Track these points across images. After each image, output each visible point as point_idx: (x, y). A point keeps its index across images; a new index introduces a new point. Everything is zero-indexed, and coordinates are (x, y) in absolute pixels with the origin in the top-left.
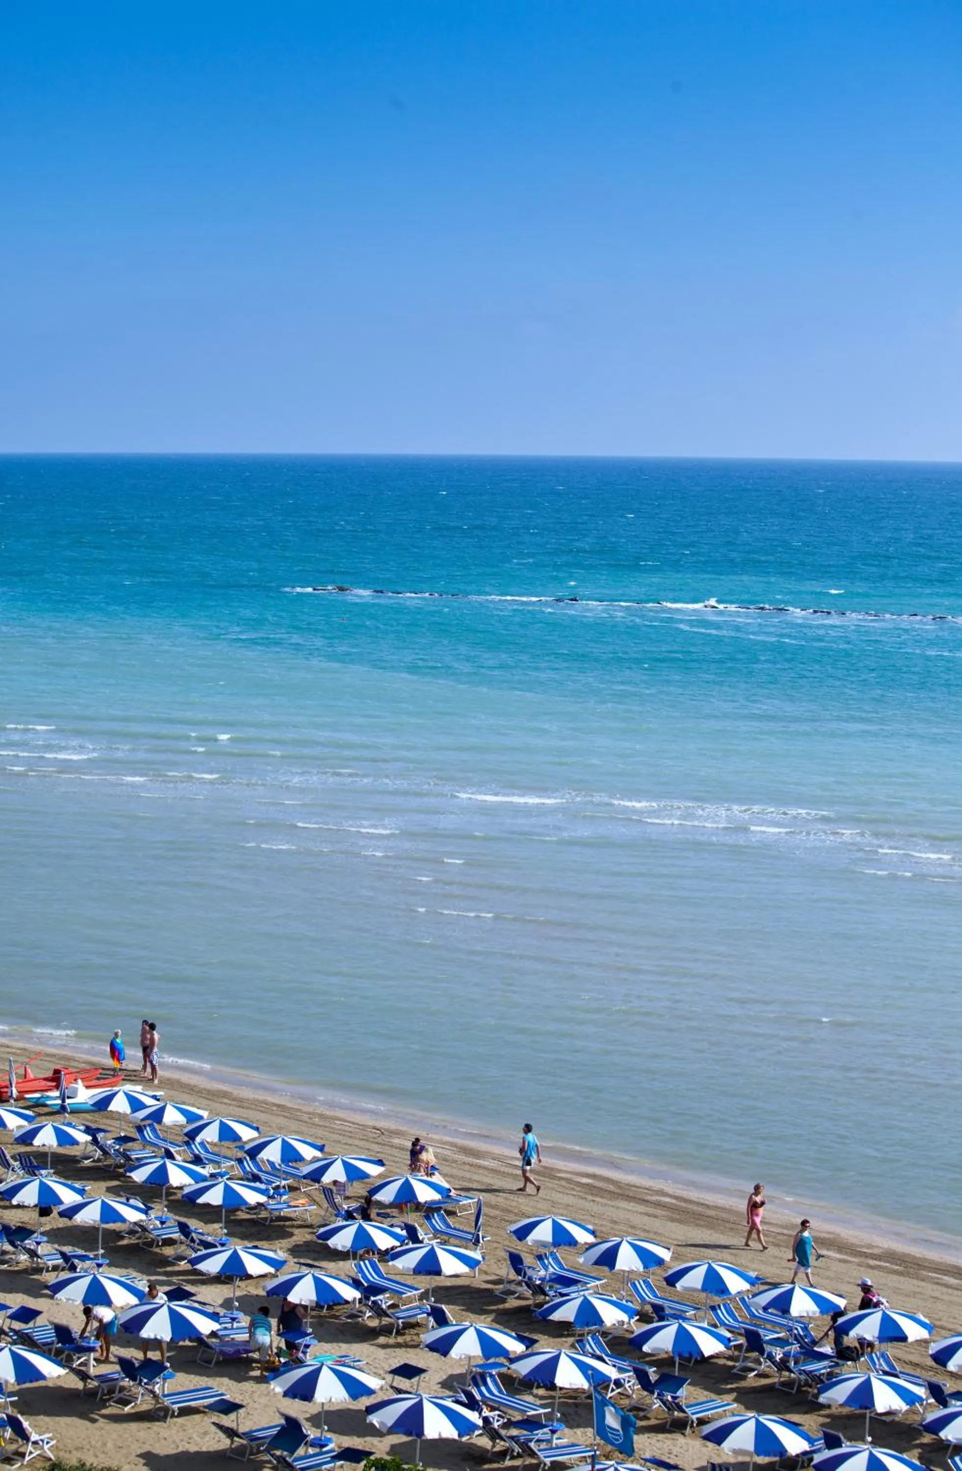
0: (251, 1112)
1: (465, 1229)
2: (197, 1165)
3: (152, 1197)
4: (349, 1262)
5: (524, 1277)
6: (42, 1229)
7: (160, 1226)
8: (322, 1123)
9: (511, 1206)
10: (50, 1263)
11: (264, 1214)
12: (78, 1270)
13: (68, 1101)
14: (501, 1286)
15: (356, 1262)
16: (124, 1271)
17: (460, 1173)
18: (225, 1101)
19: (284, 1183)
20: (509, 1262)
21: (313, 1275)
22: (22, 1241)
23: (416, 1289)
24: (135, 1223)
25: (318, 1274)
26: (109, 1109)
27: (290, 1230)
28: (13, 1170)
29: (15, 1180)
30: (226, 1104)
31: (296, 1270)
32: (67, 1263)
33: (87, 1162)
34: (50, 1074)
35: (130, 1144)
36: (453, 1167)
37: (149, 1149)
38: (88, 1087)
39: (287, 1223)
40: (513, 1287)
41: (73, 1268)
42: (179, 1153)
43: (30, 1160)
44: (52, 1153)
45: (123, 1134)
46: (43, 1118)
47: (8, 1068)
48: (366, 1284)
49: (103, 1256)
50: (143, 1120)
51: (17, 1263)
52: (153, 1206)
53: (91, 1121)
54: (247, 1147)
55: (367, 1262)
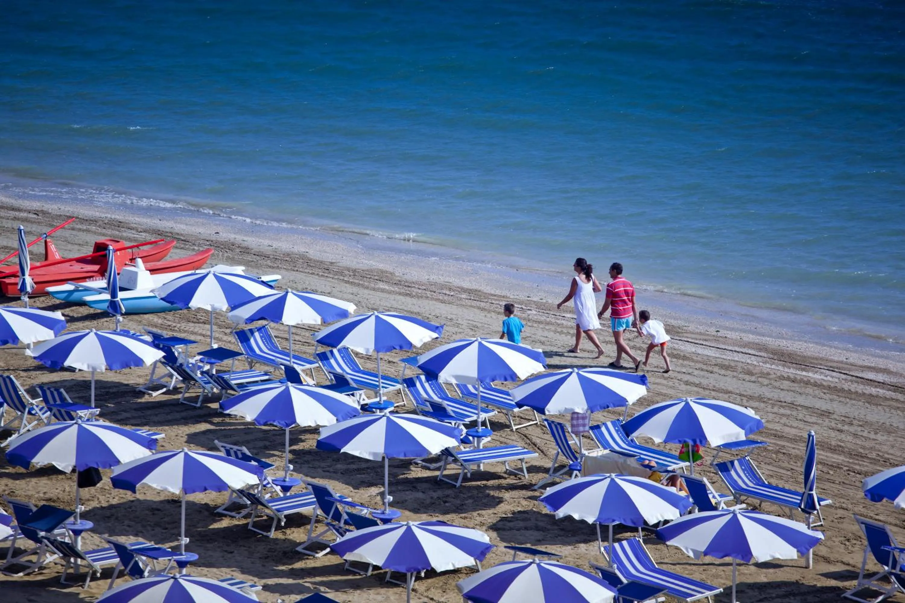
0: (425, 302)
1: (787, 487)
2: (341, 392)
3: (266, 448)
4: (596, 544)
5: (894, 567)
6: (81, 508)
7: (282, 495)
8: (543, 318)
9: (864, 448)
10: (98, 566)
11: (452, 469)
12: (146, 574)
13: (121, 295)
14: (855, 582)
15: (606, 544)
16: (225, 572)
17: (775, 395)
18: (381, 285)
19: (483, 416)
20: (866, 543)
21: (539, 565)
22: (49, 530)
23: (710, 588)
24: (241, 491)
25: (547, 564)
26: (192, 304)
27: (496, 494)
28: (30, 413)
29: (35, 428)
30: (383, 291)
31: (509, 558)
32: (126, 566)
33: (157, 395)
34: (88, 251)
35: (228, 362)
36: (762, 385)
37: (260, 368)
38: (153, 271)
39: (491, 483)
40: (874, 585)
41: (137, 572)
42: (310, 373)
43: (60, 394)
44: (97, 382)
45: (215, 346)
46: (80, 324)
47: (16, 245)
48: (625, 581)
49: (188, 548)
50: (251, 320)
51: (41, 568)
52: (268, 461)
53: (161, 327)
54: (422, 359)
55: (625, 543)
